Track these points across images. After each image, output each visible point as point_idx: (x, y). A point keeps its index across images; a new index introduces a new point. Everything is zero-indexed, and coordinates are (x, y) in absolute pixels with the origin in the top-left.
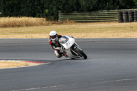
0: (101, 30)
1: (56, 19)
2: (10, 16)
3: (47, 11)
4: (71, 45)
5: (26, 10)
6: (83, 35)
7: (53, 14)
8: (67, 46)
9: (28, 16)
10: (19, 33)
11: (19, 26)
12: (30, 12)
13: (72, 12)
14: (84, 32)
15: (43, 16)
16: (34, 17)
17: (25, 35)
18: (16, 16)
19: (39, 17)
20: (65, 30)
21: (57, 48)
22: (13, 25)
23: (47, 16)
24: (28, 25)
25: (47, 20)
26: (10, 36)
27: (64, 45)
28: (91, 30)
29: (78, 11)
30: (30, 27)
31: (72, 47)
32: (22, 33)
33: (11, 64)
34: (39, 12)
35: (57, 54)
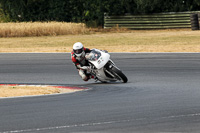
0: (167, 41)
1: (101, 24)
2: (34, 21)
3: (87, 13)
4: (104, 63)
5: (57, 12)
6: (140, 48)
7: (95, 18)
8: (98, 64)
9: (60, 20)
10: (46, 45)
11: (46, 35)
12: (63, 15)
13: (124, 14)
14: (140, 43)
15: (81, 21)
16: (68, 21)
17: (55, 48)
18: (43, 20)
19: (76, 21)
20: (113, 41)
21: (84, 67)
22: (38, 34)
23: (87, 20)
24: (59, 33)
25: (88, 26)
26: (33, 49)
27: (95, 63)
28: (152, 41)
29: (133, 14)
30: (62, 37)
31: (107, 66)
32: (51, 45)
33: (35, 91)
34: (76, 15)
35: (83, 76)
